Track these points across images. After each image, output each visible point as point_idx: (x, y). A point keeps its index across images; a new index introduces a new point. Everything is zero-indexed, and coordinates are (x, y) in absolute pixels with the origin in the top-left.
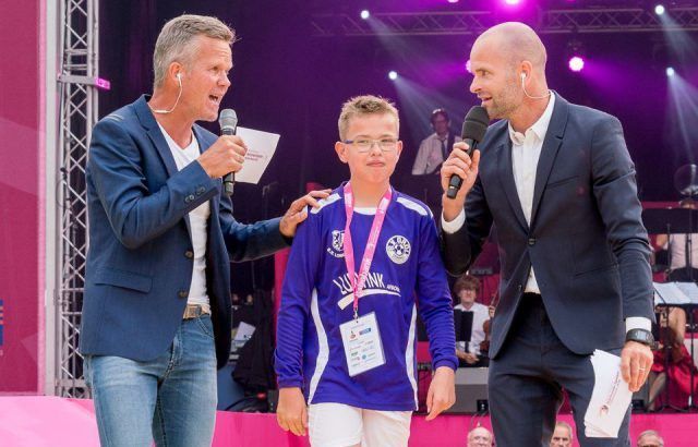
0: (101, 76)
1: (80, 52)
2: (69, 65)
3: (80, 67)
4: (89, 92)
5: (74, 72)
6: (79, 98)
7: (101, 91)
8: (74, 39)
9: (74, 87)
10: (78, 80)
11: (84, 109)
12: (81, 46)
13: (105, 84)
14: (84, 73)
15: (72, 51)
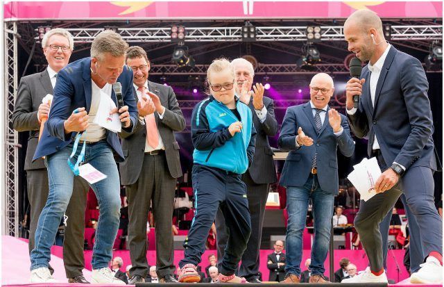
0: (19, 143)
1: (12, 135)
2: (8, 139)
3: (12, 140)
4: (15, 148)
5: (10, 142)
6: (12, 150)
7: (19, 148)
8: (10, 131)
9: (10, 146)
10: (11, 144)
11: (13, 153)
12: (12, 133)
13: (21, 146)
14: (13, 142)
15: (9, 135)
